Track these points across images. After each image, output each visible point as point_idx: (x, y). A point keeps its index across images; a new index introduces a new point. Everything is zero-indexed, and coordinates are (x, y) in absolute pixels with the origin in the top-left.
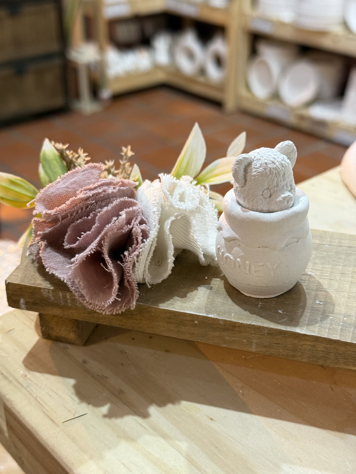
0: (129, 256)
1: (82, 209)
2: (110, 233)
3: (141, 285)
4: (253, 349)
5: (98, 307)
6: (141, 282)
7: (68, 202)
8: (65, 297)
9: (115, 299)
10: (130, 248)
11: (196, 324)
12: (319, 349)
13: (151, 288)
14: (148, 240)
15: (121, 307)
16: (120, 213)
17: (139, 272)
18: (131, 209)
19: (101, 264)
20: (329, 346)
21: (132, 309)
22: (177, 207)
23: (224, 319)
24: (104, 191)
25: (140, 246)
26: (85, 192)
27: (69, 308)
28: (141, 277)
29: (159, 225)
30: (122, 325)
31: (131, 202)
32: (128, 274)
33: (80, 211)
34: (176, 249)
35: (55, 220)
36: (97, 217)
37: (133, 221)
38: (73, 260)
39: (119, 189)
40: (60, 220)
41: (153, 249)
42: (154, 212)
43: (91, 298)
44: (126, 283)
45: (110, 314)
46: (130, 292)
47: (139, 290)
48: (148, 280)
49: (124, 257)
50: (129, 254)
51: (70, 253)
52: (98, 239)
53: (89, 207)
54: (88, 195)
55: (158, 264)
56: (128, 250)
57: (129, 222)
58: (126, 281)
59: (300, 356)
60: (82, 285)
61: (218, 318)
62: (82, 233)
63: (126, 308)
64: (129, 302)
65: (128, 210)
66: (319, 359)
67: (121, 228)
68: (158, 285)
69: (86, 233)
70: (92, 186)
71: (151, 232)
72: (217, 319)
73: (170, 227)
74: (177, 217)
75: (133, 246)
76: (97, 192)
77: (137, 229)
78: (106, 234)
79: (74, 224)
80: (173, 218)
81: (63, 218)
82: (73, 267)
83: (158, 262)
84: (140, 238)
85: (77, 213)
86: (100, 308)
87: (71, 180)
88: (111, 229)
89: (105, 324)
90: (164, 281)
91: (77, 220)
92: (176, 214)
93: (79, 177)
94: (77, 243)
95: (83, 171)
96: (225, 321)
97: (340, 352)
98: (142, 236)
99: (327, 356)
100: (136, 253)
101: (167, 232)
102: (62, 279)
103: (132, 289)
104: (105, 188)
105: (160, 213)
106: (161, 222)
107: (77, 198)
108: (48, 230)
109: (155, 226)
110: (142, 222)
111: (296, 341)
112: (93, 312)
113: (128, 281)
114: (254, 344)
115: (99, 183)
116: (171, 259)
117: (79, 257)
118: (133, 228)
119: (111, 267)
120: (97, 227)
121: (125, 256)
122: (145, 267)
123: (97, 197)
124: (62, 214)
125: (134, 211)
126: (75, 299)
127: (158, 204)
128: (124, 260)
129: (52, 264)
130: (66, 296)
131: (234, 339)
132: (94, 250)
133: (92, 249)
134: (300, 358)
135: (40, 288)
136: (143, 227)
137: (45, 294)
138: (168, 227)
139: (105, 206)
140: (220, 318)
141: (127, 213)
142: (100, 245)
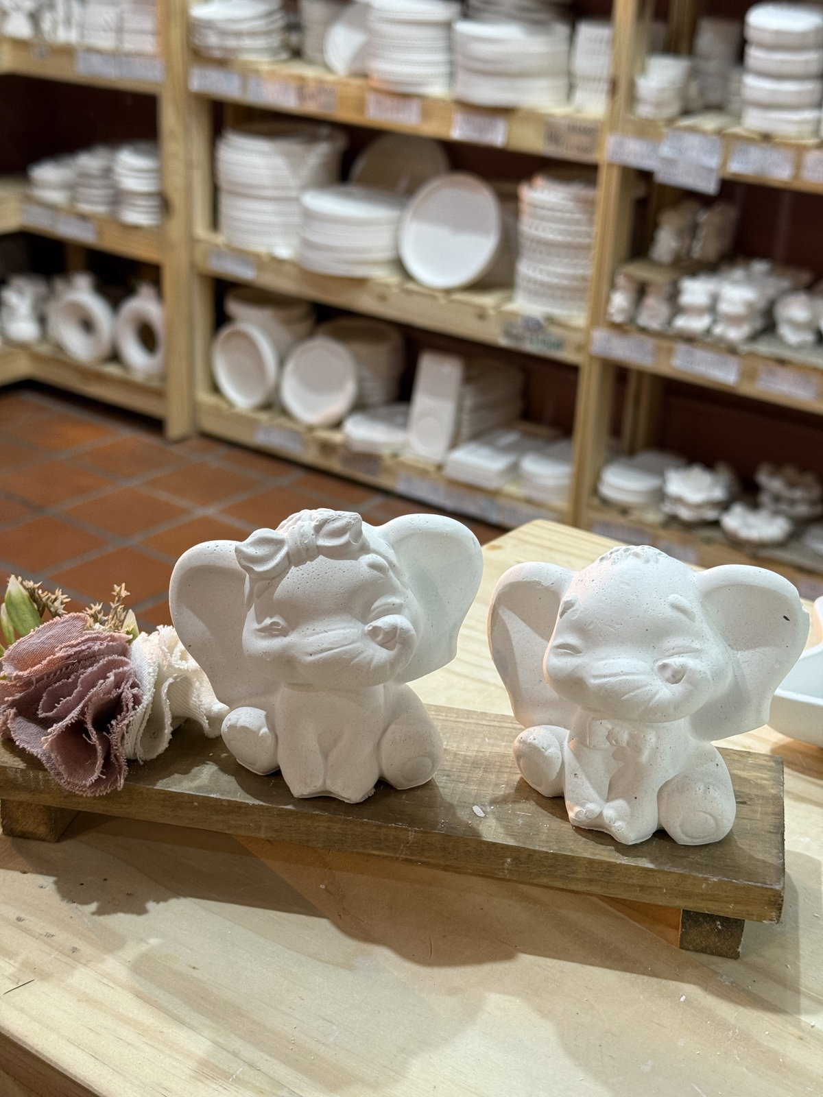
0: (117, 726)
1: (61, 671)
2: (94, 699)
3: (131, 762)
4: (262, 835)
5: (77, 788)
6: (132, 757)
7: (45, 662)
8: (36, 778)
9: (99, 776)
10: (119, 716)
11: (196, 807)
12: (335, 831)
13: (144, 766)
14: (140, 707)
15: (106, 788)
16: (108, 674)
17: (129, 744)
18: (121, 669)
19: (84, 735)
20: (345, 826)
21: (119, 789)
22: (177, 666)
23: (228, 799)
24: (89, 648)
25: (131, 714)
26: (65, 649)
27: (41, 792)
28: (132, 752)
29: (154, 688)
30: (107, 811)
31: (122, 661)
32: (115, 747)
33: (59, 672)
34: (174, 718)
35: (27, 683)
36: (80, 680)
37: (123, 684)
38: (49, 730)
39: (107, 645)
40: (34, 683)
41: (147, 717)
42: (149, 673)
43: (70, 775)
44: (113, 759)
45: (92, 795)
46: (118, 769)
47: (128, 766)
48: (141, 755)
49: (111, 727)
50: (117, 724)
51: (46, 724)
52: (81, 705)
53: (70, 667)
54: (69, 653)
55: (153, 736)
56: (116, 718)
57: (117, 685)
58: (112, 756)
59: (314, 841)
60: (60, 760)
61: (221, 797)
62: (62, 699)
63: (112, 788)
64: (116, 781)
65: (117, 671)
66: (335, 843)
67: (109, 692)
68: (152, 761)
69: (65, 700)
70: (74, 642)
71: (145, 697)
72: (219, 799)
73: (167, 691)
74: (175, 678)
75: (122, 714)
76: (80, 649)
77: (128, 694)
78: (90, 700)
79: (51, 688)
80: (171, 680)
81: (38, 681)
82: (50, 738)
83: (154, 734)
84: (131, 705)
85: (55, 675)
86: (81, 789)
87: (48, 634)
88: (96, 694)
89: (86, 810)
90: (159, 756)
91: (55, 683)
92: (175, 675)
93: (58, 630)
94: (55, 710)
95: (63, 623)
96: (229, 801)
97: (357, 833)
98: (133, 702)
99: (344, 838)
100: (126, 722)
101: (164, 696)
102: (35, 755)
103: (119, 765)
104: (90, 644)
105: (156, 674)
106: (158, 685)
107: (56, 656)
108: (18, 696)
109: (150, 689)
110: (134, 685)
111: (309, 823)
112: (72, 795)
113: (115, 755)
114: (263, 828)
115: (83, 639)
116: (168, 730)
117: (57, 728)
118: (123, 692)
119: (94, 738)
120: (79, 692)
121: (112, 725)
122: (136, 739)
123: (80, 655)
124: (37, 676)
125: (124, 673)
126: (49, 780)
127: (154, 663)
128: (111, 731)
129: (23, 737)
130: (38, 776)
131: (239, 823)
132: (76, 719)
133: (73, 717)
134: (315, 843)
135: (6, 767)
136: (135, 691)
137: (11, 774)
138: (165, 691)
139: (89, 667)
140: (224, 798)
141: (116, 675)
142: (82, 713)
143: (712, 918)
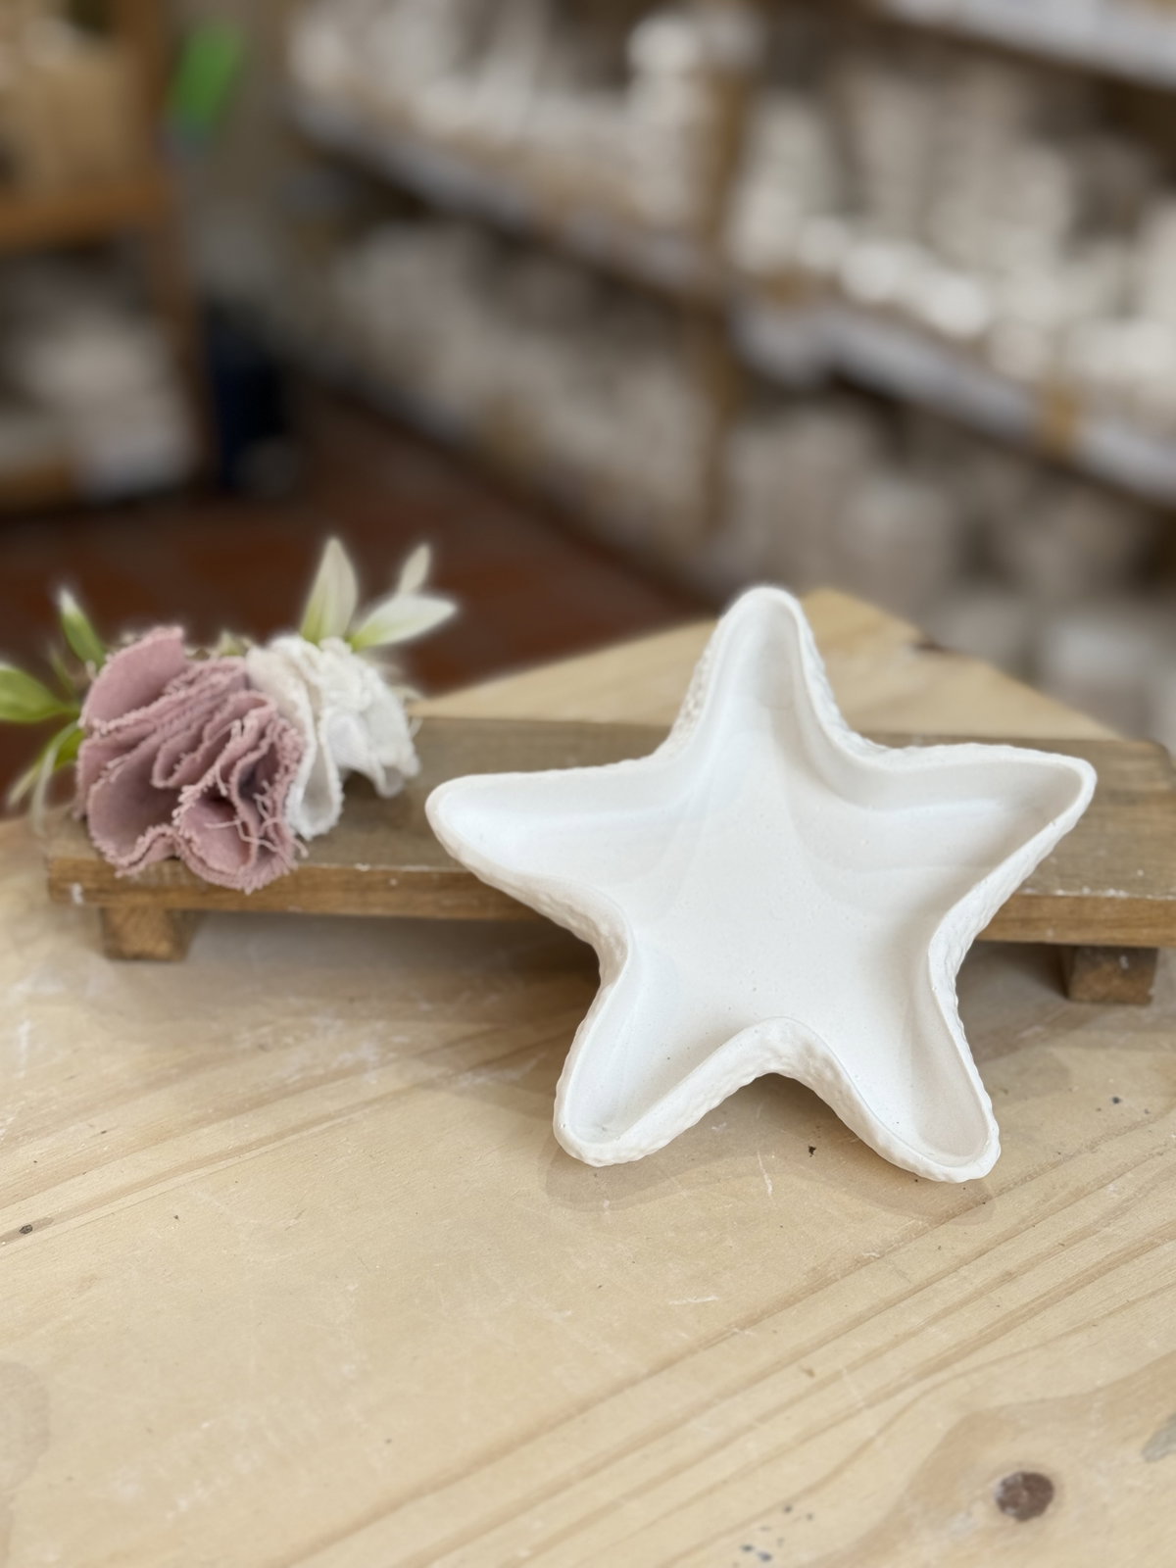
11: (394, 887)
48: (308, 828)
116: (337, 789)
125: (268, 714)
128: (265, 793)
143: (1112, 952)
